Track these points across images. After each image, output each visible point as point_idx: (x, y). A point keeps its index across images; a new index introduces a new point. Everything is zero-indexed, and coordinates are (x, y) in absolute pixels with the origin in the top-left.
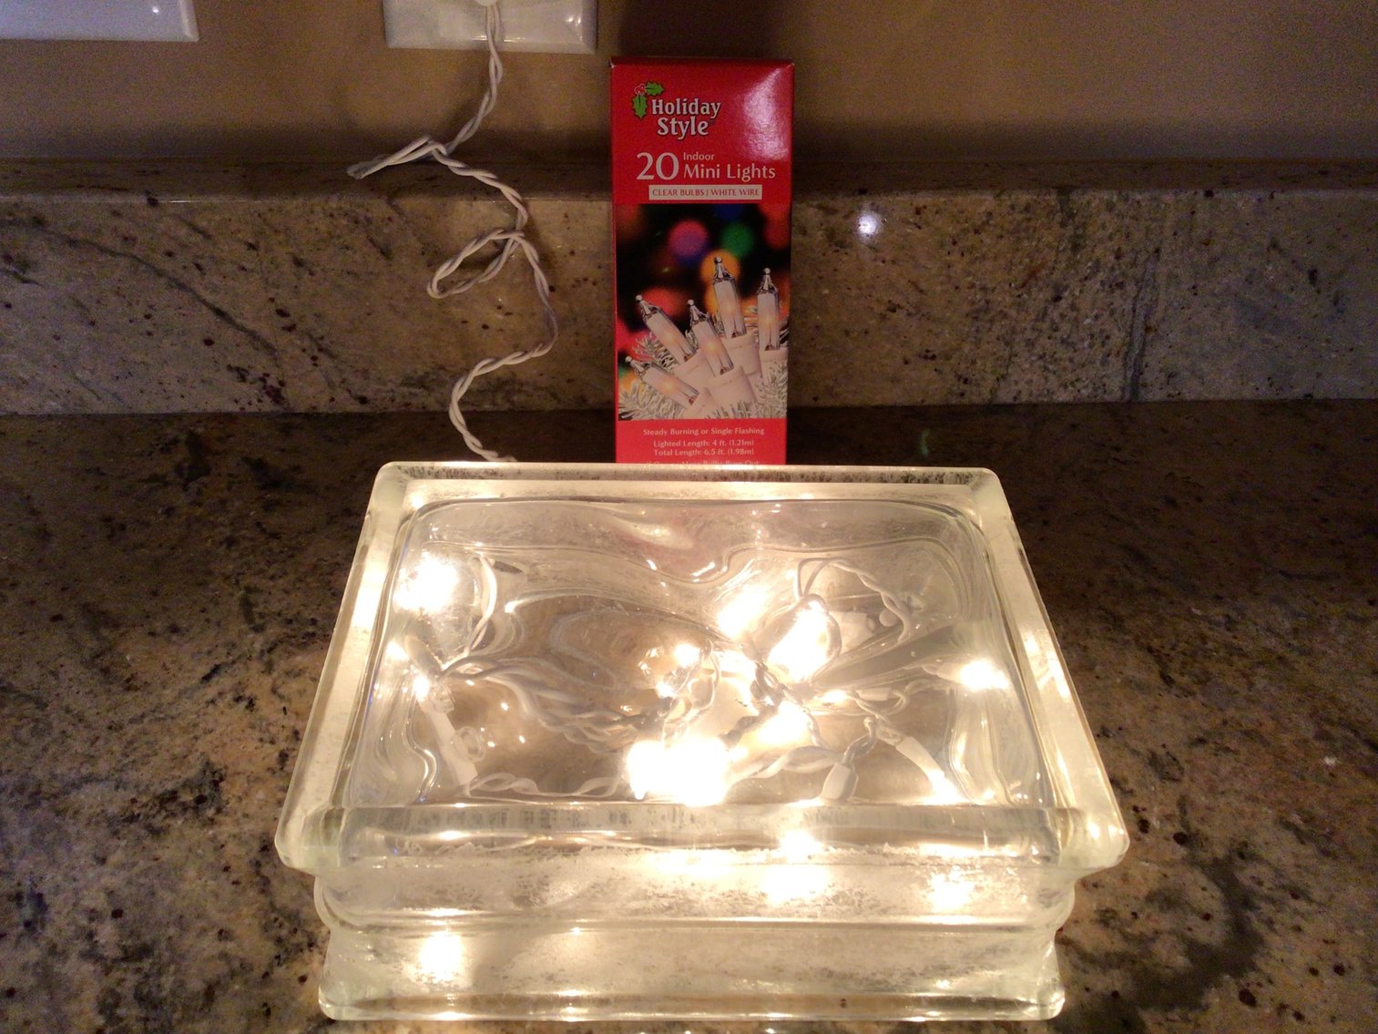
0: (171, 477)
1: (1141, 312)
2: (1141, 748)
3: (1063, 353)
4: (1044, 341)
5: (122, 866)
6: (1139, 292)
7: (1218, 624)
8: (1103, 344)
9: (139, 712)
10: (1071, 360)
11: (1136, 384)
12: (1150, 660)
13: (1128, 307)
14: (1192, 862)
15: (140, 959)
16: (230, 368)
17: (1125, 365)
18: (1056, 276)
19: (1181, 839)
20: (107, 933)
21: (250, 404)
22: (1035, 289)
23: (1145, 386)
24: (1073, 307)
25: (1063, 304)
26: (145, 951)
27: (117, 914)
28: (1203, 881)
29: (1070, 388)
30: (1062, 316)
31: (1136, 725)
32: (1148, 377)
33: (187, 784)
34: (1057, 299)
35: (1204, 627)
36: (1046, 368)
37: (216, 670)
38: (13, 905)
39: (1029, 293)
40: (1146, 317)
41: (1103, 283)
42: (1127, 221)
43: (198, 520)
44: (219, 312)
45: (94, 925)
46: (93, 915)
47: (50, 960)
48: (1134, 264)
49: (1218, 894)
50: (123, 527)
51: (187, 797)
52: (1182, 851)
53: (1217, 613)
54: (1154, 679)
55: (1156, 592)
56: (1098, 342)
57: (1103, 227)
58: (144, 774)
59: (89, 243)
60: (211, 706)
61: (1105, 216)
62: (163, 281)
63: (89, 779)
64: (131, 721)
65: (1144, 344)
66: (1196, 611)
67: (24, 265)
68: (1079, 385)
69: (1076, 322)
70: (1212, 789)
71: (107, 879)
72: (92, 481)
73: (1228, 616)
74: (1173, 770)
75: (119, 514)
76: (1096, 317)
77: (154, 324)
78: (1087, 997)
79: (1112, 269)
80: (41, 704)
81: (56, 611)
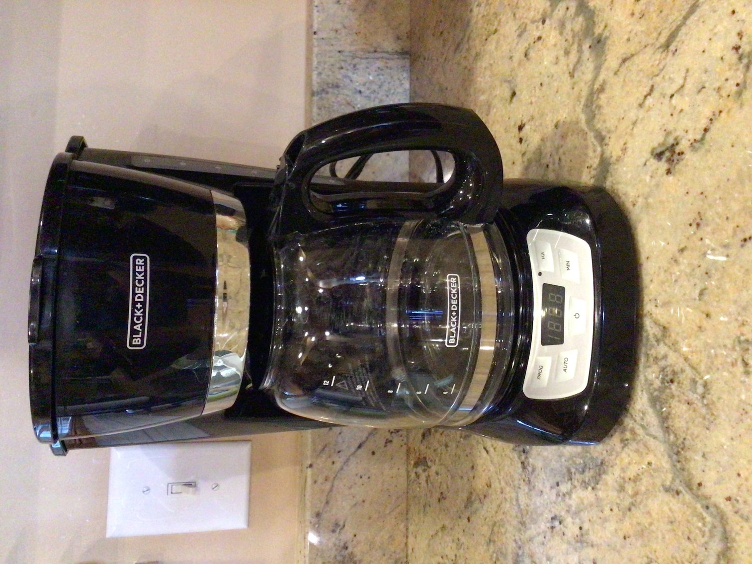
0: (426, 473)
1: (367, 55)
2: (516, 41)
3: (386, 87)
4: (379, 96)
5: (543, 483)
6: (358, 57)
7: (479, 10)
8: (382, 70)
9: (497, 481)
10: (389, 83)
11: (402, 53)
12: (489, 39)
13: (363, 61)
14: (551, 16)
15: (571, 473)
16: (385, 446)
17: (392, 59)
18: (349, 93)
19: (544, 22)
20: (564, 488)
21: (403, 440)
22: (355, 102)
23: (403, 49)
24: (364, 85)
25: (363, 90)
26: (569, 471)
27: (558, 484)
28: (556, 11)
29: (403, 82)
30: (368, 89)
32: (398, 48)
33: (519, 457)
34: (360, 92)
35: (480, 16)
36: (393, 93)
37: (485, 448)
38: (554, 530)
40: (370, 52)
41: (354, 73)
42: (326, 66)
43: (440, 460)
44: (360, 446)
45: (561, 494)
46: (558, 495)
47: (571, 512)
48: (345, 61)
49: (560, 4)
50: (442, 493)
51: (523, 457)
52: (547, 22)
53: (475, 11)
54: (494, 37)
55: (469, 39)
56: (382, 72)
57: (328, 76)
58: (516, 476)
59: (327, 495)
60: (496, 449)
61: (323, 76)
62: (345, 468)
63: (517, 500)
64: (500, 484)
65: (382, 52)
66: (475, 20)
67: (337, 525)
68: (401, 78)
69: (372, 82)
70: (529, 9)
71: (547, 490)
72: (428, 508)
73: (478, 5)
74: (523, 27)
75: (437, 495)
76: (369, 74)
77: (365, 475)
78: (591, 60)
79: (347, 70)
80: (495, 524)
81: (467, 520)
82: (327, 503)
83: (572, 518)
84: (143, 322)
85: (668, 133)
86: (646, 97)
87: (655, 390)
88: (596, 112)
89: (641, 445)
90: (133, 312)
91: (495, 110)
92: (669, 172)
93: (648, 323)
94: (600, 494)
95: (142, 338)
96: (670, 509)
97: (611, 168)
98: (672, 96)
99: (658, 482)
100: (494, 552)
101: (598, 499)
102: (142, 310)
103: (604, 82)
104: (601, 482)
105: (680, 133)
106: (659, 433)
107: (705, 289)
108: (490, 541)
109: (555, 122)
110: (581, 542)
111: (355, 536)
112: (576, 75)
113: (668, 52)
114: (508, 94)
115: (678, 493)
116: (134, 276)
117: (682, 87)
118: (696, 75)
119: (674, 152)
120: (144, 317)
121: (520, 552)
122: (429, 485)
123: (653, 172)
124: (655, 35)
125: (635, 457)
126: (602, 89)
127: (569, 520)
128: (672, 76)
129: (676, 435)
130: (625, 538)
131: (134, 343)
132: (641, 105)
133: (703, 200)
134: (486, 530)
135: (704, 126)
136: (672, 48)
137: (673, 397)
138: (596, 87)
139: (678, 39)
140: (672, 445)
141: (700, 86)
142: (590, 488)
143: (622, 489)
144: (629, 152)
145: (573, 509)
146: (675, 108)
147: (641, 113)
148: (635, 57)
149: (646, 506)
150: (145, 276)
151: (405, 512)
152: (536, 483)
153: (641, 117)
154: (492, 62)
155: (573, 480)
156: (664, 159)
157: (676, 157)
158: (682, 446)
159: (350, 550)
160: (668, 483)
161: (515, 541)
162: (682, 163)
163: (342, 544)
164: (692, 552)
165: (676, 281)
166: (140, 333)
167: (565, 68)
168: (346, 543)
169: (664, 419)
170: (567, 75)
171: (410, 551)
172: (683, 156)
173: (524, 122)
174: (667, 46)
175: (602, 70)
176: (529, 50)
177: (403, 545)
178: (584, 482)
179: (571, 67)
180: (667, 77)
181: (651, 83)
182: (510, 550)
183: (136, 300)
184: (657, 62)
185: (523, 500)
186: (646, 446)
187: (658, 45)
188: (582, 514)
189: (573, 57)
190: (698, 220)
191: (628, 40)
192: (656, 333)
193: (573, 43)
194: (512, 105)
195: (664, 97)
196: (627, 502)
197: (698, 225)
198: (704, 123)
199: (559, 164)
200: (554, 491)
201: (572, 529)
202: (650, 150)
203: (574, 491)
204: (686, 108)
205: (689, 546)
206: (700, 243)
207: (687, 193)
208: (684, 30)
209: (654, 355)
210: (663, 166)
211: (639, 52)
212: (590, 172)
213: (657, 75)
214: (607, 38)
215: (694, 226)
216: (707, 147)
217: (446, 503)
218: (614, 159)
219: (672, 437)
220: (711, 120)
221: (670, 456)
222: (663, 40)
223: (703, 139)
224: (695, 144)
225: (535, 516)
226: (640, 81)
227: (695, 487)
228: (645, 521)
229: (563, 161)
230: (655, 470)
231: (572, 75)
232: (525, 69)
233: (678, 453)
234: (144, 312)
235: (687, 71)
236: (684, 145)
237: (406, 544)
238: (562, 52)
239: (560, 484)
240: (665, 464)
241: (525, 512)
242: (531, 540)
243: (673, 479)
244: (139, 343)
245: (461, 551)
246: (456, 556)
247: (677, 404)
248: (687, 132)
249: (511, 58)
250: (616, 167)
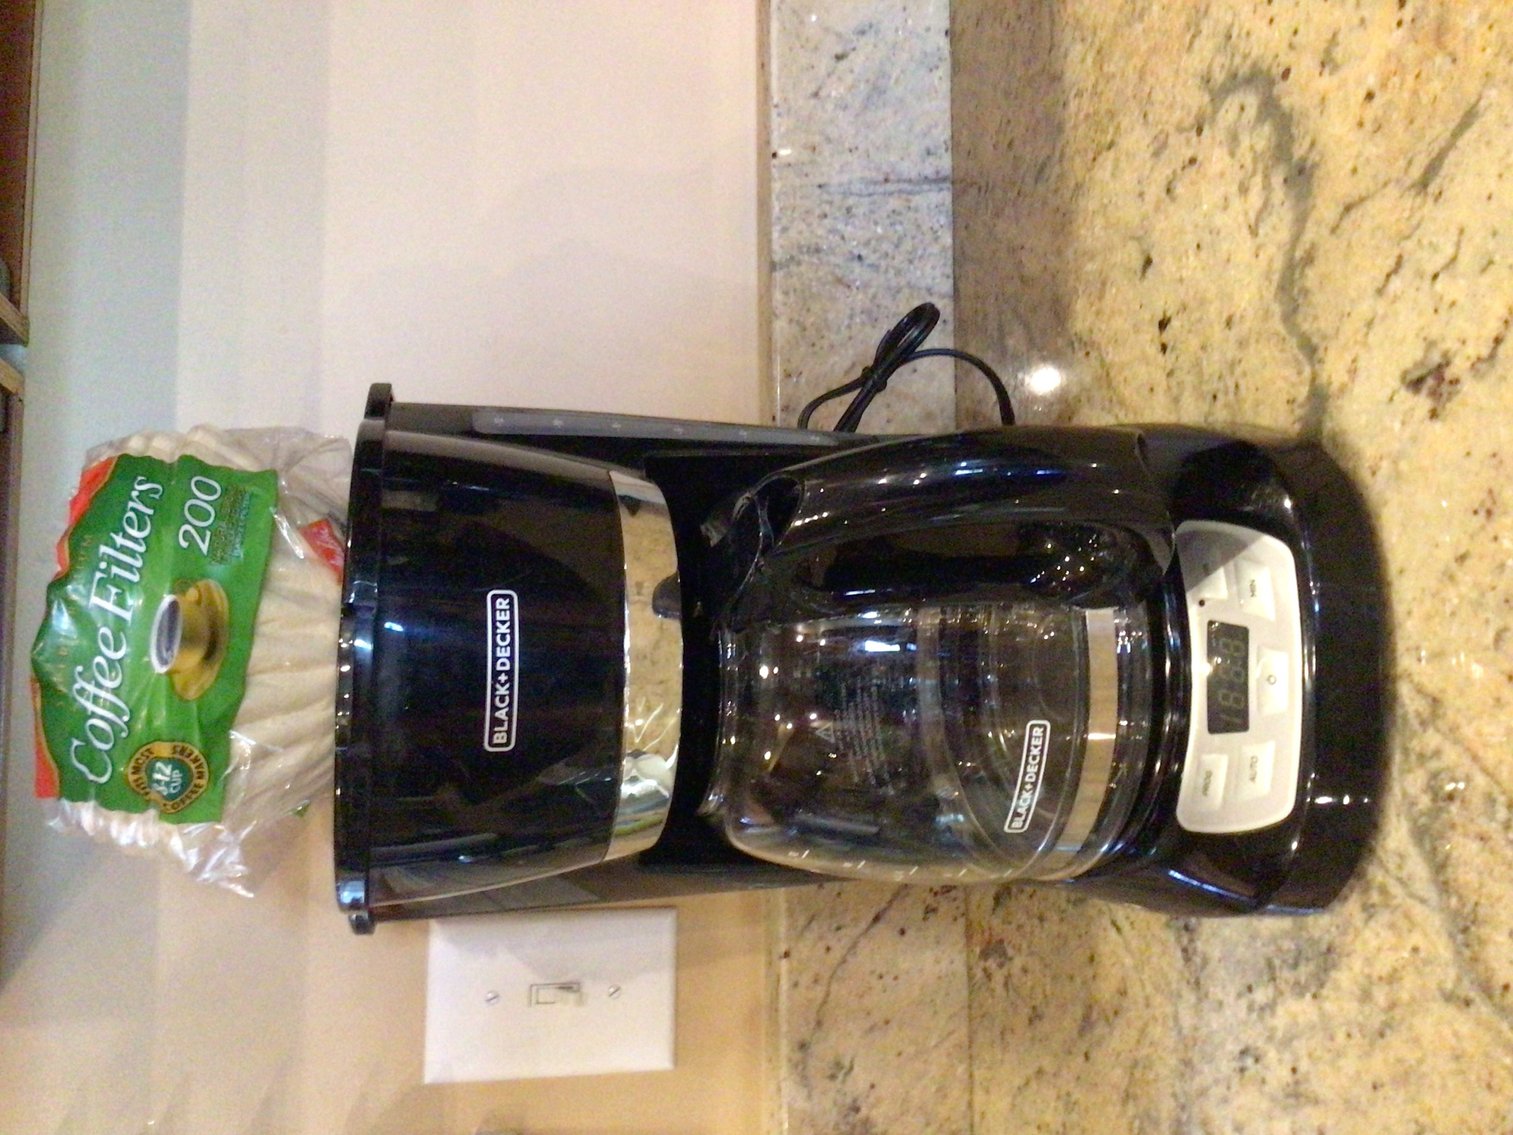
1: (871, 189)
2: (1148, 166)
3: (907, 245)
4: (896, 262)
5: (1224, 987)
6: (855, 194)
7: (1079, 104)
8: (900, 214)
9: (1138, 983)
10: (913, 238)
11: (938, 180)
12: (1100, 159)
13: (867, 200)
14: (1213, 119)
15: (1274, 968)
16: (925, 919)
17: (919, 193)
18: (839, 260)
19: (1200, 131)
20: (1261, 996)
21: (958, 908)
22: (851, 277)
23: (938, 173)
24: (867, 243)
25: (864, 253)
26: (1270, 965)
27: (1250, 989)
28: (1222, 112)
29: (940, 234)
30: (875, 251)
32: (929, 171)
33: (1178, 939)
34: (860, 257)
35: (1081, 116)
36: (921, 257)
37: (1114, 923)
38: (1246, 1074)
39: (855, 281)
40: (876, 183)
41: (847, 224)
42: (796, 215)
43: (1029, 947)
44: (877, 919)
45: (1256, 1007)
46: (1250, 1008)
47: (1276, 1041)
48: (831, 203)
49: (1229, 100)
50: (1034, 1008)
51: (1185, 940)
52: (1206, 131)
53: (1073, 106)
54: (1111, 154)
55: (1062, 155)
56: (899, 218)
57: (800, 233)
58: (1173, 976)
59: (818, 1011)
60: (1136, 925)
61: (793, 233)
62: (849, 958)
63: (1176, 1018)
64: (1144, 989)
65: (899, 181)
66: (1072, 123)
67: (838, 1065)
68: (936, 226)
69: (880, 239)
70: (1171, 106)
71: (1230, 999)
72: (1009, 1037)
73: (1076, 95)
74: (1162, 137)
75: (1026, 1011)
76: (876, 223)
77: (888, 972)
78: (1287, 204)
79: (835, 218)
80: (1135, 1064)
81: (1082, 1058)
82: (819, 1023)
83: (1279, 1052)
84: (510, 705)
85: (1430, 345)
86: (1388, 276)
87: (1422, 814)
88: (1300, 301)
89: (1398, 914)
90: (494, 689)
91: (1114, 291)
92: (1434, 414)
93: (1404, 690)
94: (1328, 1006)
95: (509, 732)
96: (1456, 1034)
97: (1332, 405)
98: (1435, 277)
99: (1433, 985)
100: (1135, 1117)
101: (1323, 1014)
102: (507, 686)
103: (1313, 246)
104: (1329, 985)
105: (1450, 344)
106: (1431, 893)
107: (1505, 629)
108: (1127, 1096)
109: (1225, 316)
110: (1296, 1095)
111: (873, 1086)
112: (1261, 232)
113: (1426, 194)
114: (1137, 262)
115: (1468, 1003)
116: (495, 628)
117: (1454, 260)
118: (1478, 240)
119: (1443, 379)
120: (511, 696)
121: (1184, 1117)
122: (1011, 992)
123: (1405, 413)
124: (1402, 163)
125: (1388, 937)
126: (1309, 259)
127: (1272, 1055)
128: (1434, 240)
129: (1460, 898)
130: (1375, 1087)
131: (495, 741)
132: (1380, 292)
133: (1497, 468)
134: (1118, 1075)
135: (1494, 334)
136: (1433, 188)
137: (1453, 826)
138: (1299, 254)
139: (1443, 173)
140: (1455, 915)
141: (1485, 262)
142: (1308, 996)
143: (1366, 996)
144: (1362, 375)
145: (1279, 1034)
146: (1441, 298)
147: (1381, 307)
148: (1369, 204)
149: (1410, 1028)
150: (511, 627)
151: (967, 1043)
152: (1212, 989)
153: (1381, 312)
154: (1106, 201)
155: (1278, 981)
156: (1425, 390)
157: (1445, 388)
158: (1472, 917)
159: (864, 1111)
160: (1449, 986)
161: (1174, 1095)
162: (1457, 399)
163: (849, 1100)
164: (1497, 1112)
165: (1453, 614)
166: (506, 724)
167: (1241, 219)
168: (855, 1101)
169: (1439, 866)
170: (1245, 231)
171: (977, 1118)
172: (1459, 386)
173: (1168, 315)
174: (1423, 185)
175: (1308, 224)
176: (1174, 183)
177: (963, 1107)
178: (1297, 983)
179: (1252, 215)
180: (1425, 242)
181: (1396, 252)
182: (1164, 1115)
183: (499, 668)
184: (1406, 214)
185: (1187, 1020)
186: (1407, 916)
187: (1408, 182)
188: (1295, 1043)
189: (1255, 198)
190: (1488, 504)
191: (1354, 171)
192: (1421, 709)
193: (1254, 173)
194: (1145, 283)
195: (1422, 277)
196: (1377, 1020)
197: (1489, 513)
198: (1493, 327)
199: (1236, 394)
200: (1243, 1003)
201: (1278, 1073)
202: (1397, 374)
203: (1279, 1001)
204: (1461, 299)
205: (1492, 1102)
206: (1493, 546)
207: (1468, 454)
208: (1452, 157)
209: (1418, 749)
210: (1422, 403)
211: (1376, 192)
212: (1292, 411)
213: (1408, 237)
214: (1315, 166)
215: (1482, 514)
216: (1499, 370)
217: (1044, 1027)
218: (1335, 386)
219: (1454, 901)
220: (1506, 322)
221: (1451, 936)
222: (1416, 172)
223: (1492, 356)
224: (1479, 366)
225: (1208, 1049)
226: (1378, 248)
227: (1498, 992)
228: (1412, 1057)
229: (1242, 387)
230: (1426, 962)
231: (1254, 231)
232: (1166, 218)
233: (1465, 930)
234: (511, 689)
235: (1461, 231)
236: (1459, 367)
237: (970, 1105)
238: (1234, 188)
239: (1254, 986)
240: (1443, 950)
241: (1191, 1043)
242: (1203, 1093)
243: (1459, 980)
244: (504, 741)
245: (1074, 1117)
246: (1064, 1125)
247: (1461, 840)
248: (1464, 342)
249: (1141, 195)
250: (1339, 402)
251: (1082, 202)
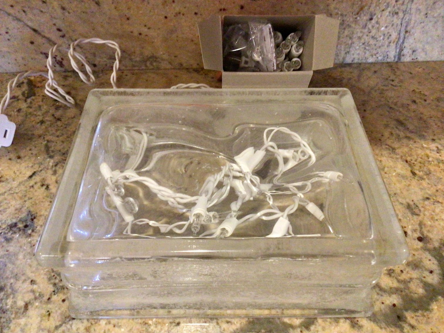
0: (21, 97)
1: (404, 24)
3: (372, 42)
4: (365, 37)
6: (404, 16)
7: (433, 150)
8: (388, 38)
9: (3, 191)
10: (375, 45)
11: (400, 55)
12: (407, 165)
13: (399, 22)
14: (425, 249)
16: (42, 53)
17: (396, 47)
18: (372, 9)
19: (420, 239)
22: (362, 15)
23: (403, 55)
24: (377, 23)
25: (373, 21)
26: (1, 289)
28: (430, 257)
29: (374, 57)
30: (373, 27)
31: (402, 193)
32: (405, 52)
34: (371, 19)
35: (428, 152)
36: (365, 49)
39: (360, 16)
40: (406, 26)
41: (390, 12)
44: (35, 30)
48: (403, 4)
49: (436, 262)
52: (420, 244)
53: (433, 146)
54: (409, 174)
55: (408, 138)
56: (386, 38)
60: (32, 188)
62: (11, 17)
64: (1, 195)
65: (405, 38)
66: (425, 146)
68: (378, 55)
69: (378, 29)
70: (432, 218)
73: (437, 147)
74: (417, 211)
76: (386, 27)
77: (10, 36)
78: (383, 306)
79: (394, 7)
175: (372, 323)
251: (385, 153)
